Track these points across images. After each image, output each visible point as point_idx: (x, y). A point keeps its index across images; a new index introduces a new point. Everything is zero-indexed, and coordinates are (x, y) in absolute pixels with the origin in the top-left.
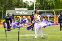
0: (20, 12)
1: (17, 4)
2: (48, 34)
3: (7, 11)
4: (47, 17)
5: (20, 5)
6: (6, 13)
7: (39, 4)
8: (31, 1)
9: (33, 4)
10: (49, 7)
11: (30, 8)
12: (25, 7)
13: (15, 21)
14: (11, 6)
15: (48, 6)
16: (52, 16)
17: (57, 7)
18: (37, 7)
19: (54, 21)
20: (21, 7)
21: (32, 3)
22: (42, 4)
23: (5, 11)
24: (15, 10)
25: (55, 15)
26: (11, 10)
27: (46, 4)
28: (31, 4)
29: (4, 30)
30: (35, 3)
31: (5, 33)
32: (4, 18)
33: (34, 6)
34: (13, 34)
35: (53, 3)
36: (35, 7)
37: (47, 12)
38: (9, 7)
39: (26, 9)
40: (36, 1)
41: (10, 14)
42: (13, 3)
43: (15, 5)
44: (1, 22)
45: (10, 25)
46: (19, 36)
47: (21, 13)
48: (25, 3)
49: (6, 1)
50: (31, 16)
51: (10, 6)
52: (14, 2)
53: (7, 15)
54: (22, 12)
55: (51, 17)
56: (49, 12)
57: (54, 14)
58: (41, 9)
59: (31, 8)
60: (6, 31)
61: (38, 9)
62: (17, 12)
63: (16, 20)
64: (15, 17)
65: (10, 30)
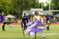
1: (33, 4)
5: (36, 6)
6: (22, 13)
7: (54, 5)
8: (46, 2)
9: (48, 5)
11: (45, 9)
13: (31, 21)
14: (28, 7)
18: (52, 7)
20: (37, 8)
21: (47, 4)
22: (56, 5)
23: (22, 11)
24: (31, 10)
29: (22, 30)
30: (50, 4)
32: (20, 18)
38: (25, 8)
39: (42, 10)
40: (51, 2)
41: (27, 14)
43: (31, 5)
44: (18, 22)
45: (27, 25)
48: (40, 4)
49: (23, 2)
50: (46, 16)
51: (26, 6)
52: (30, 3)
53: (23, 15)
58: (56, 9)
61: (53, 9)
64: (31, 17)
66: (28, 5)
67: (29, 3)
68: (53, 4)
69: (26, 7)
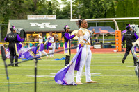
0: (39, 25)
1: (32, 5)
2: (103, 73)
3: (11, 23)
4: (100, 36)
5: (39, 8)
6: (7, 27)
7: (81, 5)
9: (69, 7)
10: (103, 13)
11: (61, 15)
12: (50, 12)
13: (27, 44)
14: (20, 12)
15: (102, 11)
16: (111, 32)
17: (122, 12)
18: (78, 12)
19: (115, 43)
20: (41, 13)
21: (66, 3)
22: (88, 7)
23: (6, 21)
24: (28, 19)
25: (118, 30)
26: (20, 19)
27: (96, 5)
28: (65, 6)
30: (73, 3)
31: (5, 71)
33: (70, 9)
34: (24, 73)
35: (112, 3)
36: (74, 13)
37: (99, 24)
38: (14, 13)
39: (54, 17)
41: (17, 29)
42: (23, 5)
43: (27, 8)
46: (36, 78)
47: (42, 26)
48: (50, 4)
51: (16, 10)
52: (25, 1)
54: (43, 24)
55: (109, 35)
56: (104, 24)
57: (114, 28)
58: (87, 16)
59: (64, 15)
60: (6, 66)
61: (80, 17)
62: (33, 25)
63: (30, 43)
64: (28, 35)
65: (17, 65)
66: (20, 7)
67: (23, 2)
68: (80, 3)
69: (16, 12)
